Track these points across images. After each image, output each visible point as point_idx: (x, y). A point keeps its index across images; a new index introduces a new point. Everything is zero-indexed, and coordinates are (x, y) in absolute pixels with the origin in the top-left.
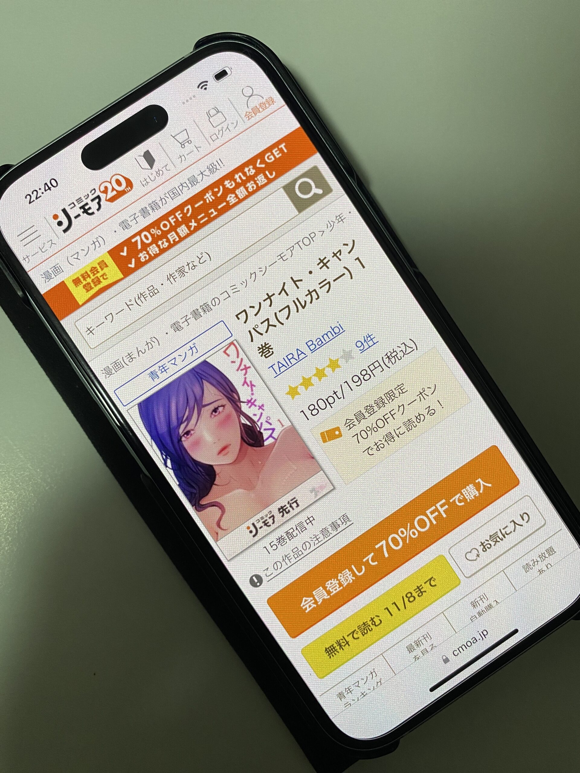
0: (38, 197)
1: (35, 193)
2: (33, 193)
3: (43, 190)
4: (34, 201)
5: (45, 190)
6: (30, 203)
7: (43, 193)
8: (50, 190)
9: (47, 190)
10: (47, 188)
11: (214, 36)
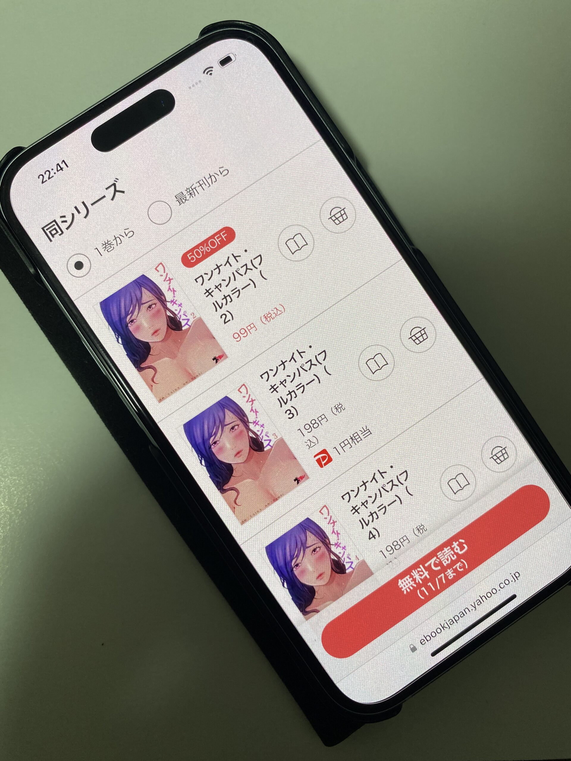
0: (50, 177)
1: (48, 173)
2: (45, 173)
3: (55, 170)
4: (46, 181)
5: (58, 171)
6: (43, 182)
7: (55, 173)
8: (62, 170)
9: (60, 170)
10: (59, 168)
11: (219, 24)
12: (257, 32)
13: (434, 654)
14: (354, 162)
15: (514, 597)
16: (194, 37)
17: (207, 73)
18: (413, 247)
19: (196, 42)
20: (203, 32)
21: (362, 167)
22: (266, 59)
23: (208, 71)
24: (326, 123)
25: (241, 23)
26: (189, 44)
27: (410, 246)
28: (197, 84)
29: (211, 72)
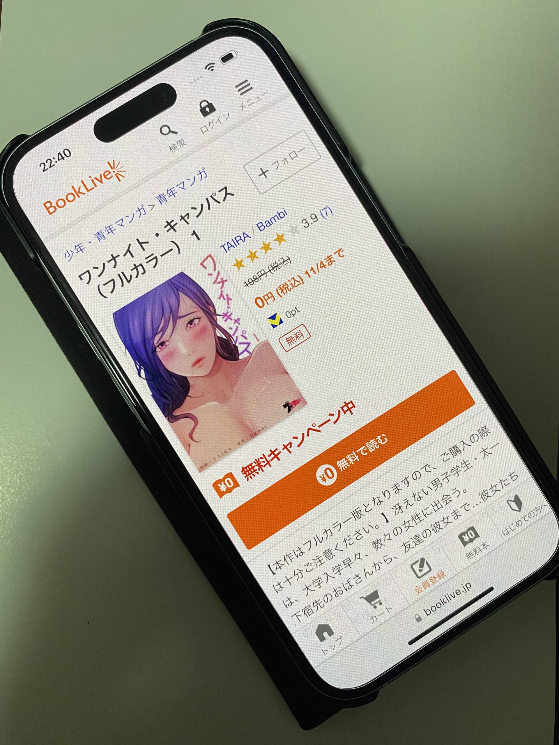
11: (222, 22)
12: (258, 31)
13: (411, 643)
14: (349, 160)
15: (491, 589)
16: (197, 34)
17: (209, 69)
18: (404, 245)
19: (199, 38)
20: (206, 30)
21: (357, 165)
22: (266, 57)
23: (210, 67)
24: (323, 121)
25: (243, 21)
26: (193, 40)
27: (401, 244)
28: (198, 79)
29: (212, 68)
